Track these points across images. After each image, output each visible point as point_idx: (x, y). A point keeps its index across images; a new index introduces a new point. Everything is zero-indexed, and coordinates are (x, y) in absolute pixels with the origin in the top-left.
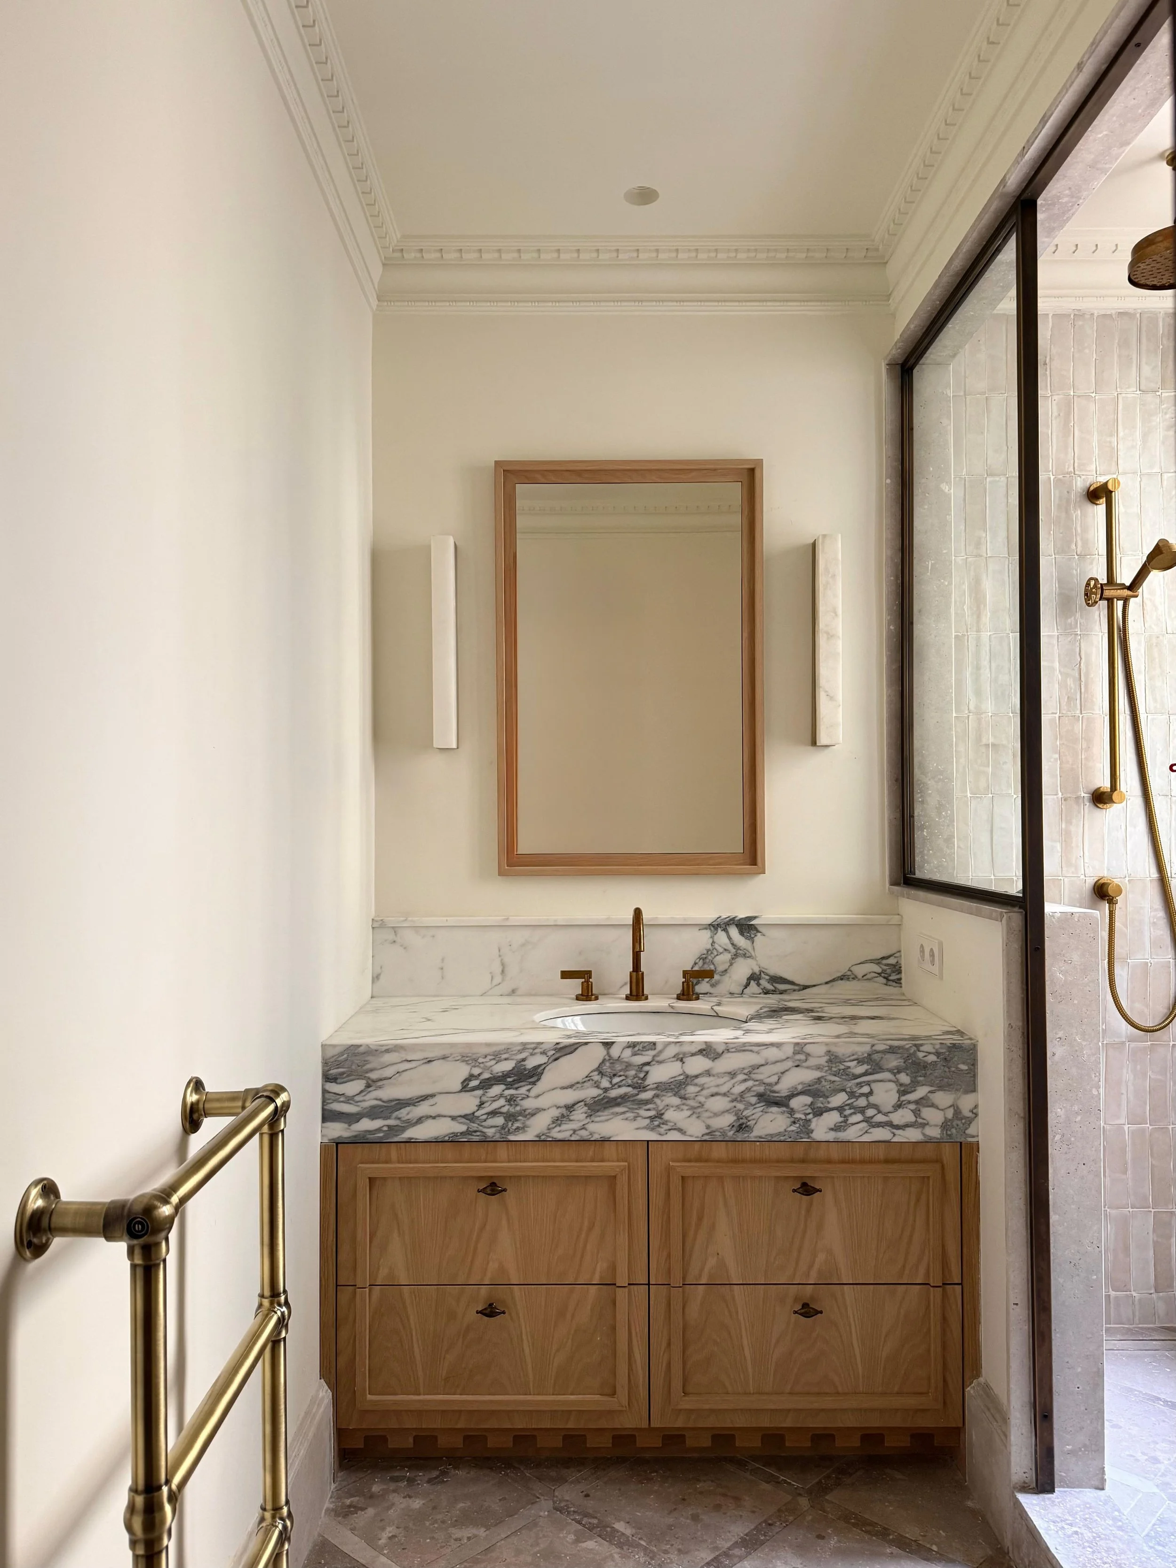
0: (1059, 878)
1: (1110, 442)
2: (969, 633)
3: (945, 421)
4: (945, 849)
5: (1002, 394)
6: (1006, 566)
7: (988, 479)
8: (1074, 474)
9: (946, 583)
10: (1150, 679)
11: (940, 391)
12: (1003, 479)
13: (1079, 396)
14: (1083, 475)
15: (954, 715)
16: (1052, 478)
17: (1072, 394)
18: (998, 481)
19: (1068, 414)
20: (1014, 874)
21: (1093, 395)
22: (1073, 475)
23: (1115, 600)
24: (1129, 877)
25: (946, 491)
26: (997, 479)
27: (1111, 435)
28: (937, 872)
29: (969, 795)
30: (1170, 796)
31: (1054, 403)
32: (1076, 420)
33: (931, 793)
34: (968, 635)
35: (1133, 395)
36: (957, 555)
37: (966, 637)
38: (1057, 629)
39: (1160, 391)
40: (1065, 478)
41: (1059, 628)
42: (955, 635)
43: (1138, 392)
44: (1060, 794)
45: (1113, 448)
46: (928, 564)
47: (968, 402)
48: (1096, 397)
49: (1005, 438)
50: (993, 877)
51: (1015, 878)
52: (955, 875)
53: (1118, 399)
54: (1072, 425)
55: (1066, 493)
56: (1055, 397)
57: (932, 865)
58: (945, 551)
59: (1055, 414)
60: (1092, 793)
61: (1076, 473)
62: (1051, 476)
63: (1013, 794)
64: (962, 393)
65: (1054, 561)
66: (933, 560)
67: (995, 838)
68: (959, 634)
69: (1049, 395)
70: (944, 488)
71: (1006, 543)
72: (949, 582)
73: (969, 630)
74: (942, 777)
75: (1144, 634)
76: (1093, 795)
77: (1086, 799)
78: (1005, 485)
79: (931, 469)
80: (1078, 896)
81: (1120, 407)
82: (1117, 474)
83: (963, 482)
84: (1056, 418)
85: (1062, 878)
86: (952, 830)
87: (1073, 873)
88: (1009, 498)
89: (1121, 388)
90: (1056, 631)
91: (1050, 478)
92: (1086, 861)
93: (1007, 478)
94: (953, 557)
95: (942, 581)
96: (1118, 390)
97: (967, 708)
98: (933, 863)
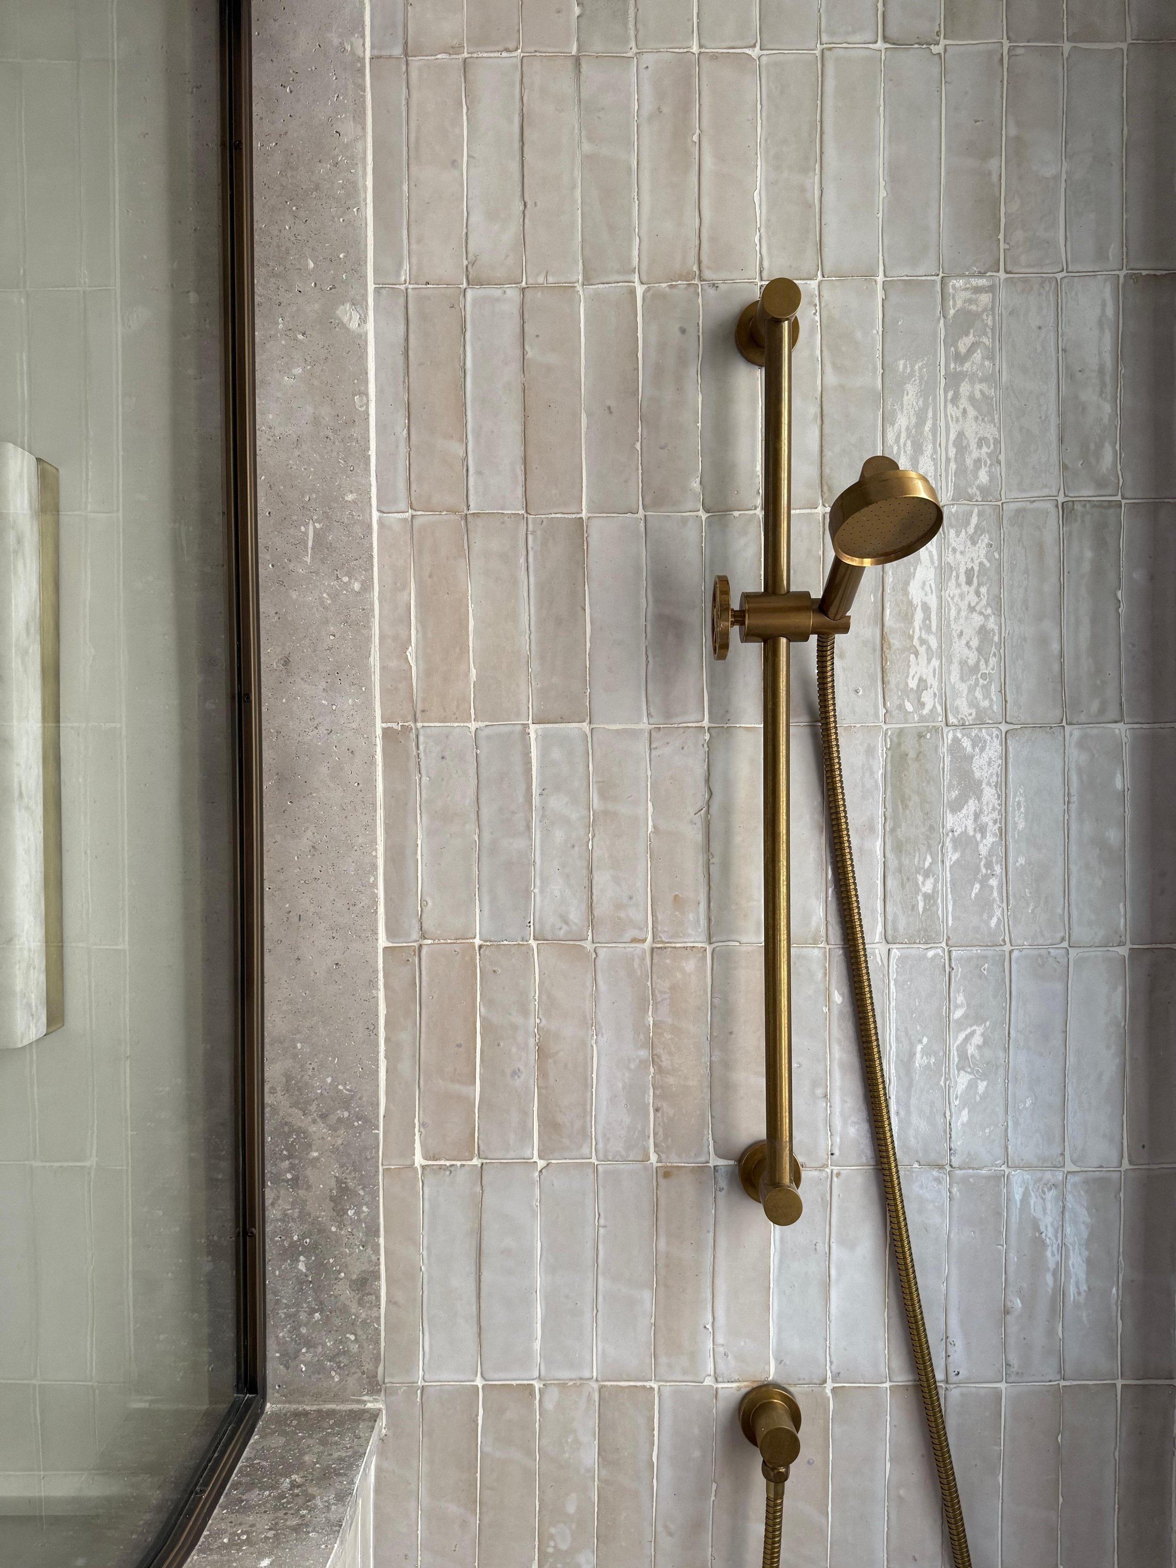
0: (647, 1384)
1: (803, 189)
2: (419, 725)
3: (348, 128)
4: (354, 1308)
5: (507, 50)
6: (522, 543)
7: (470, 294)
8: (701, 279)
9: (357, 586)
10: (899, 848)
11: (336, 41)
12: (512, 293)
13: (714, 57)
14: (724, 281)
15: (383, 941)
16: (640, 290)
17: (695, 49)
18: (498, 300)
19: (684, 108)
20: (536, 1374)
21: (755, 53)
22: (696, 282)
23: (783, 641)
24: (834, 1381)
25: (354, 325)
26: (496, 292)
27: (805, 170)
28: (332, 1368)
29: (419, 1160)
30: (948, 1168)
31: (645, 74)
32: (705, 123)
33: (317, 1159)
34: (417, 729)
35: (863, 53)
36: (384, 509)
37: (413, 735)
38: (649, 715)
39: (943, 42)
40: (675, 291)
41: (652, 711)
42: (385, 731)
43: (880, 45)
44: (653, 1158)
45: (810, 206)
46: (306, 534)
47: (414, 74)
48: (764, 60)
49: (517, 176)
50: (479, 1382)
51: (537, 1385)
52: (380, 1377)
53: (823, 65)
54: (695, 138)
55: (678, 334)
56: (649, 59)
57: (320, 1349)
58: (350, 497)
59: (648, 107)
60: (739, 1156)
61: (708, 274)
62: (637, 284)
63: (536, 1158)
64: (398, 51)
65: (642, 524)
66: (318, 521)
67: (486, 1275)
68: (394, 725)
69: (630, 54)
70: (345, 319)
71: (521, 478)
72: (363, 583)
73: (418, 715)
74: (346, 1114)
75: (885, 727)
76: (739, 1161)
77: (722, 1171)
78: (516, 311)
79: (311, 265)
80: (696, 1431)
81: (830, 84)
82: (820, 277)
83: (402, 300)
84: (651, 118)
85: (655, 1386)
86: (374, 1258)
87: (685, 1372)
88: (527, 348)
89: (832, 33)
90: (645, 720)
91: (632, 292)
92: (720, 1340)
93: (524, 289)
94: (375, 515)
95: (346, 579)
96: (825, 38)
97: (417, 927)
98: (324, 1345)
